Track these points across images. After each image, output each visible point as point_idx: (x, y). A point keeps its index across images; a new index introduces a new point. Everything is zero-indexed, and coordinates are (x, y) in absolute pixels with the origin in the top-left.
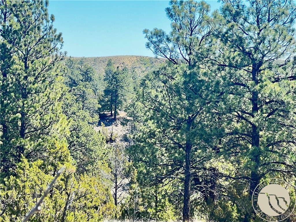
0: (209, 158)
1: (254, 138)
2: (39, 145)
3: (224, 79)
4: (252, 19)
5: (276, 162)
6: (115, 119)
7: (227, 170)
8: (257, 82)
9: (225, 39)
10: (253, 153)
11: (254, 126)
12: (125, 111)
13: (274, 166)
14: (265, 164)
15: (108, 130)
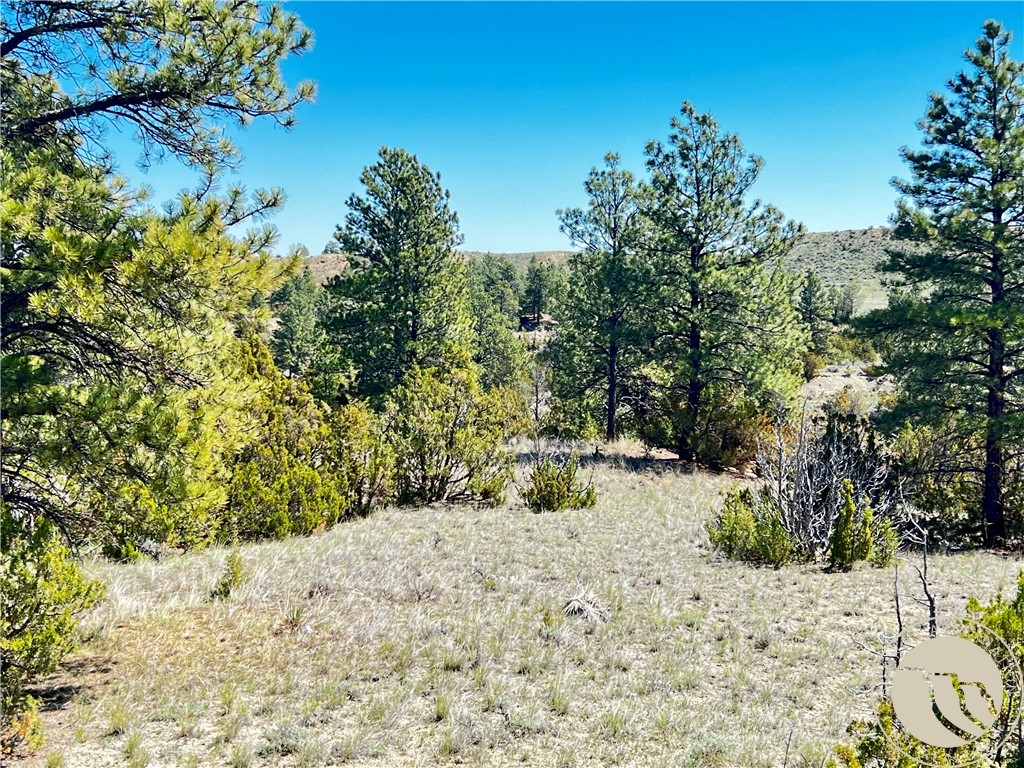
0: (638, 363)
1: (694, 339)
2: (434, 348)
3: (656, 267)
4: (691, 191)
5: (721, 369)
6: (538, 323)
7: (662, 379)
8: (697, 270)
9: (656, 216)
10: (691, 356)
11: (693, 323)
12: (550, 314)
13: (718, 373)
14: (706, 371)
15: (530, 336)
